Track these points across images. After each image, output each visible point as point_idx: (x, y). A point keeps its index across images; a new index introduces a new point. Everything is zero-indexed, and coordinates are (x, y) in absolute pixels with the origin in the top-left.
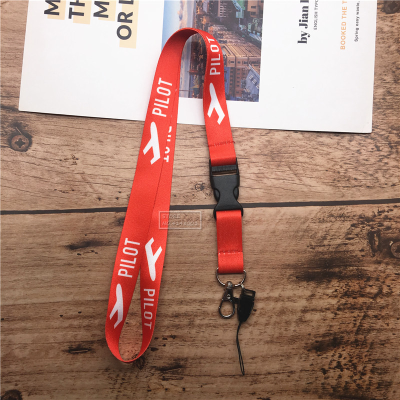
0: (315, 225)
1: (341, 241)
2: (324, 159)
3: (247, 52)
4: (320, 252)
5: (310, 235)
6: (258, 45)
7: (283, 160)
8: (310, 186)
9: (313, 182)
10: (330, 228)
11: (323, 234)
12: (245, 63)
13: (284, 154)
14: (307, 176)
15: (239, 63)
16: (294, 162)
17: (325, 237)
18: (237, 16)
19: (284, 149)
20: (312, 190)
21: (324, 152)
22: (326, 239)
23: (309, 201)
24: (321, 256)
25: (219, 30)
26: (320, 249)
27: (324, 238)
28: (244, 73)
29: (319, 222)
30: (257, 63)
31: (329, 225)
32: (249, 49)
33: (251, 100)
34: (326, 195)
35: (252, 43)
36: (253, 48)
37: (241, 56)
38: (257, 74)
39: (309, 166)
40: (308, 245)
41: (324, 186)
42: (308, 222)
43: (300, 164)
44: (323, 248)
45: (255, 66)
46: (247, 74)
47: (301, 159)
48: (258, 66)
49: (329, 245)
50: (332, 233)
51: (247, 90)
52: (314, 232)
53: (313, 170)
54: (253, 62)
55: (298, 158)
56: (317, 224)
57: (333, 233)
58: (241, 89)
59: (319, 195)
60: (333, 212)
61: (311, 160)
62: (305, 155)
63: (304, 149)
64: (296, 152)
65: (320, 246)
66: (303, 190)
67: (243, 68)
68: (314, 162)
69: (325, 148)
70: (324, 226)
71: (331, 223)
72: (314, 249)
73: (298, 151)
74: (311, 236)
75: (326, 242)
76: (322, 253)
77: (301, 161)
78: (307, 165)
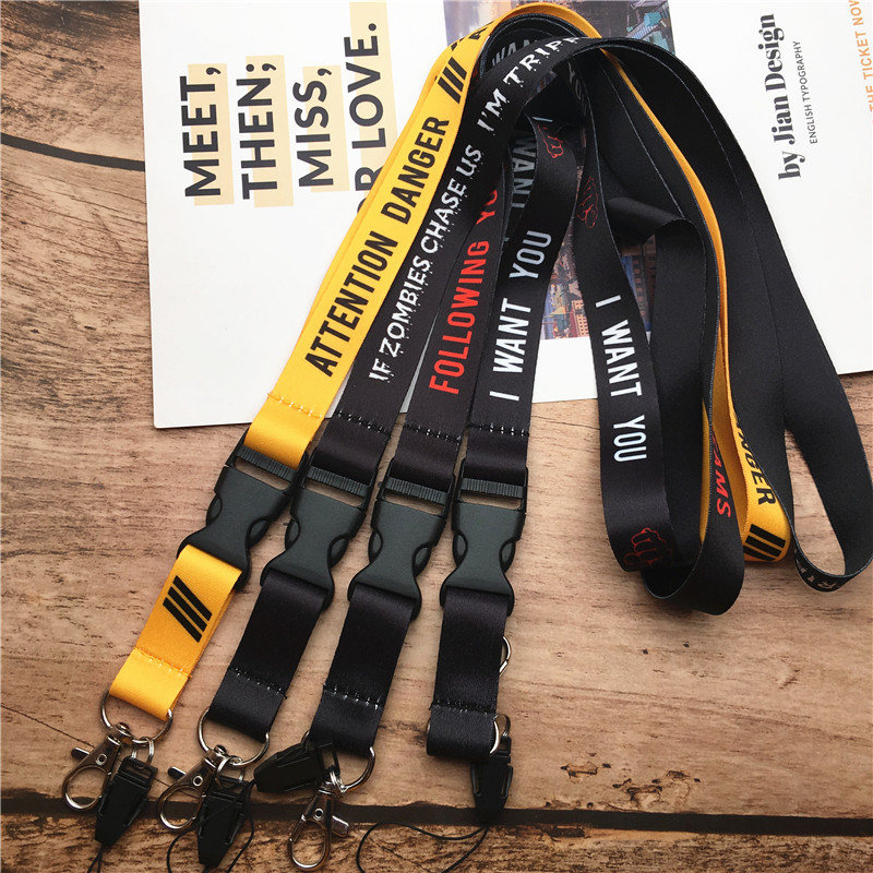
0: (77, 110)
1: (18, 57)
2: (25, 252)
4: (75, 49)
5: (93, 91)
7: (131, 267)
8: (73, 198)
9: (64, 203)
10: (40, 92)
11: (59, 84)
13: (129, 280)
14: (77, 222)
16: (105, 258)
17: (57, 78)
19: (127, 292)
20: (68, 187)
21: (22, 268)
22: (55, 72)
23: (81, 164)
24: (74, 41)
26: (72, 55)
27: (58, 75)
29: (64, 112)
31: (42, 100)
34: (37, 168)
39: (67, 242)
40: (100, 71)
41: (37, 189)
42: (91, 120)
43: (92, 252)
44: (66, 56)
47: (87, 263)
49: (50, 57)
50: (38, 81)
52: (83, 94)
53: (60, 232)
55: (95, 268)
56: (70, 110)
57: (35, 79)
59: (53, 172)
60: (25, 124)
61: (60, 256)
62: (73, 272)
63: (75, 286)
64: (97, 282)
65: (72, 62)
66: (93, 192)
68: (54, 250)
69: (19, 277)
70: (54, 101)
71: (36, 101)
72: (89, 60)
73: (92, 284)
74: (89, 88)
75: (57, 65)
76: (70, 46)
77: (86, 259)
78: (74, 247)
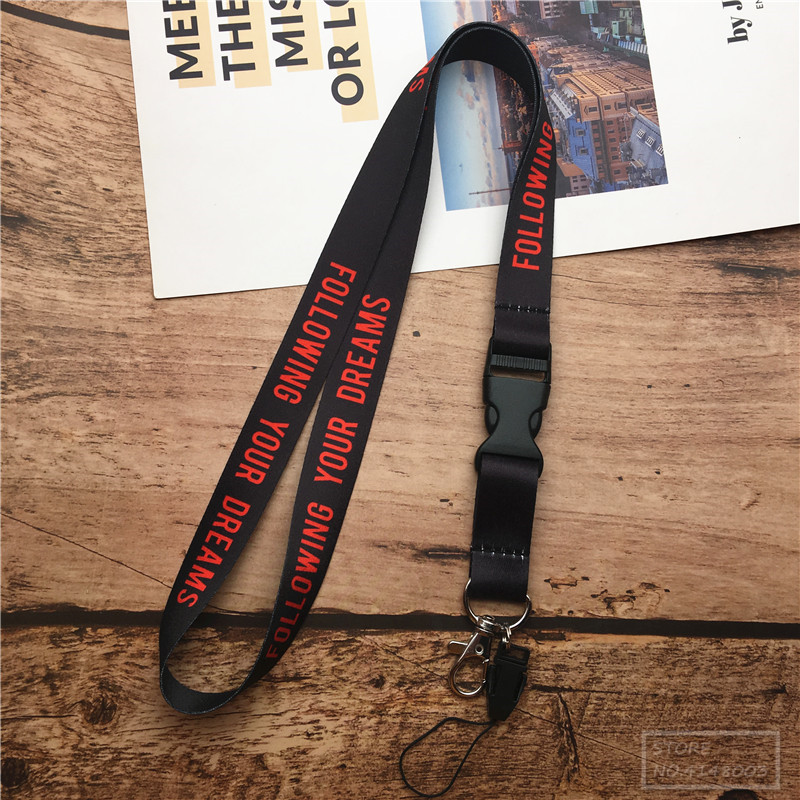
3: (622, 83)
6: (642, 62)
12: (621, 106)
15: (608, 107)
18: (583, 12)
25: (551, 47)
28: (624, 128)
30: (648, 101)
32: (624, 74)
33: (651, 182)
35: (629, 61)
36: (632, 71)
37: (608, 94)
38: (651, 124)
45: (643, 108)
46: (630, 130)
48: (650, 106)
51: (638, 163)
54: (639, 102)
58: (624, 163)
67: (618, 119)
